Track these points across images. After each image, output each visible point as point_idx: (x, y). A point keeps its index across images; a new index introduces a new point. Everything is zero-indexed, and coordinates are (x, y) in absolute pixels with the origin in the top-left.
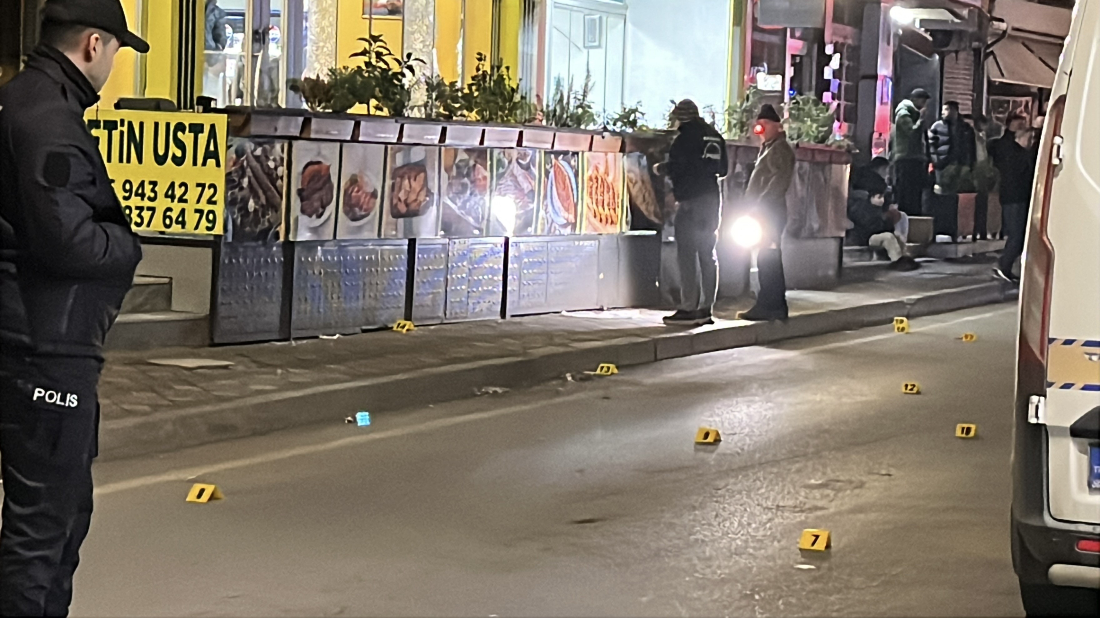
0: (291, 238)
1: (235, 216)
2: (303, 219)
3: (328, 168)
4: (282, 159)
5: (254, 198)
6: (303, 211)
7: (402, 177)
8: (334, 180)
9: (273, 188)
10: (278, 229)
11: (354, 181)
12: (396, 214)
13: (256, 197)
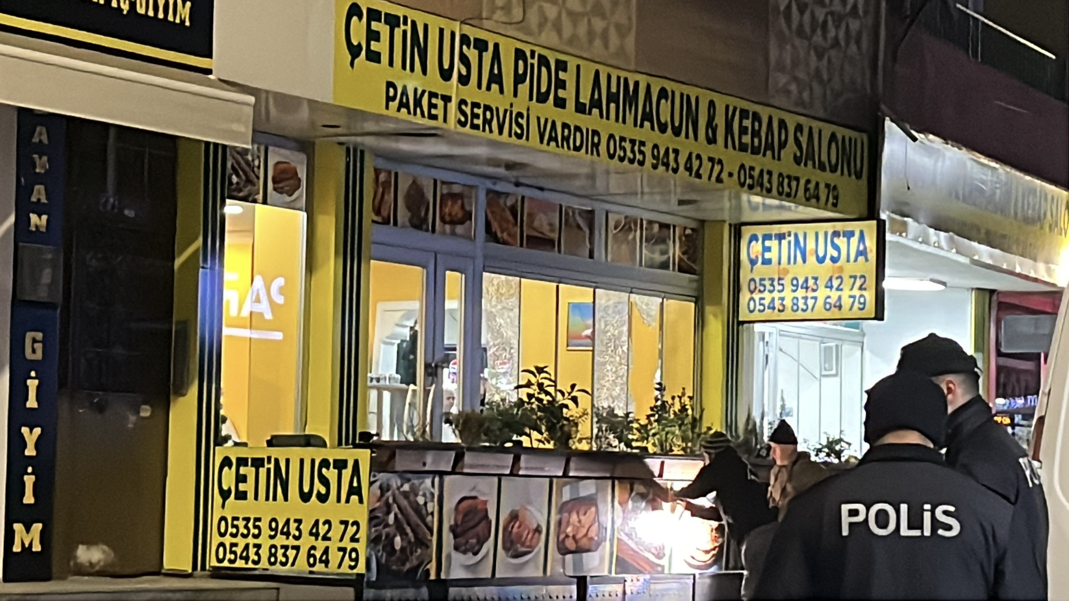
0: (443, 576)
1: (380, 554)
2: (458, 558)
3: (485, 502)
4: (432, 495)
5: (401, 536)
6: (456, 548)
7: (570, 513)
8: (492, 516)
9: (422, 525)
10: (428, 567)
11: (514, 517)
12: (564, 551)
13: (403, 534)
